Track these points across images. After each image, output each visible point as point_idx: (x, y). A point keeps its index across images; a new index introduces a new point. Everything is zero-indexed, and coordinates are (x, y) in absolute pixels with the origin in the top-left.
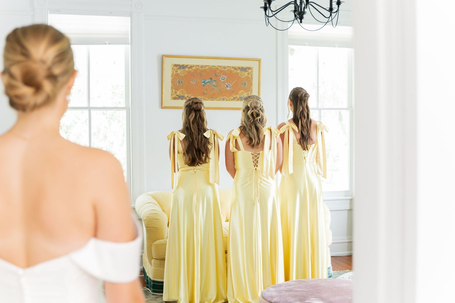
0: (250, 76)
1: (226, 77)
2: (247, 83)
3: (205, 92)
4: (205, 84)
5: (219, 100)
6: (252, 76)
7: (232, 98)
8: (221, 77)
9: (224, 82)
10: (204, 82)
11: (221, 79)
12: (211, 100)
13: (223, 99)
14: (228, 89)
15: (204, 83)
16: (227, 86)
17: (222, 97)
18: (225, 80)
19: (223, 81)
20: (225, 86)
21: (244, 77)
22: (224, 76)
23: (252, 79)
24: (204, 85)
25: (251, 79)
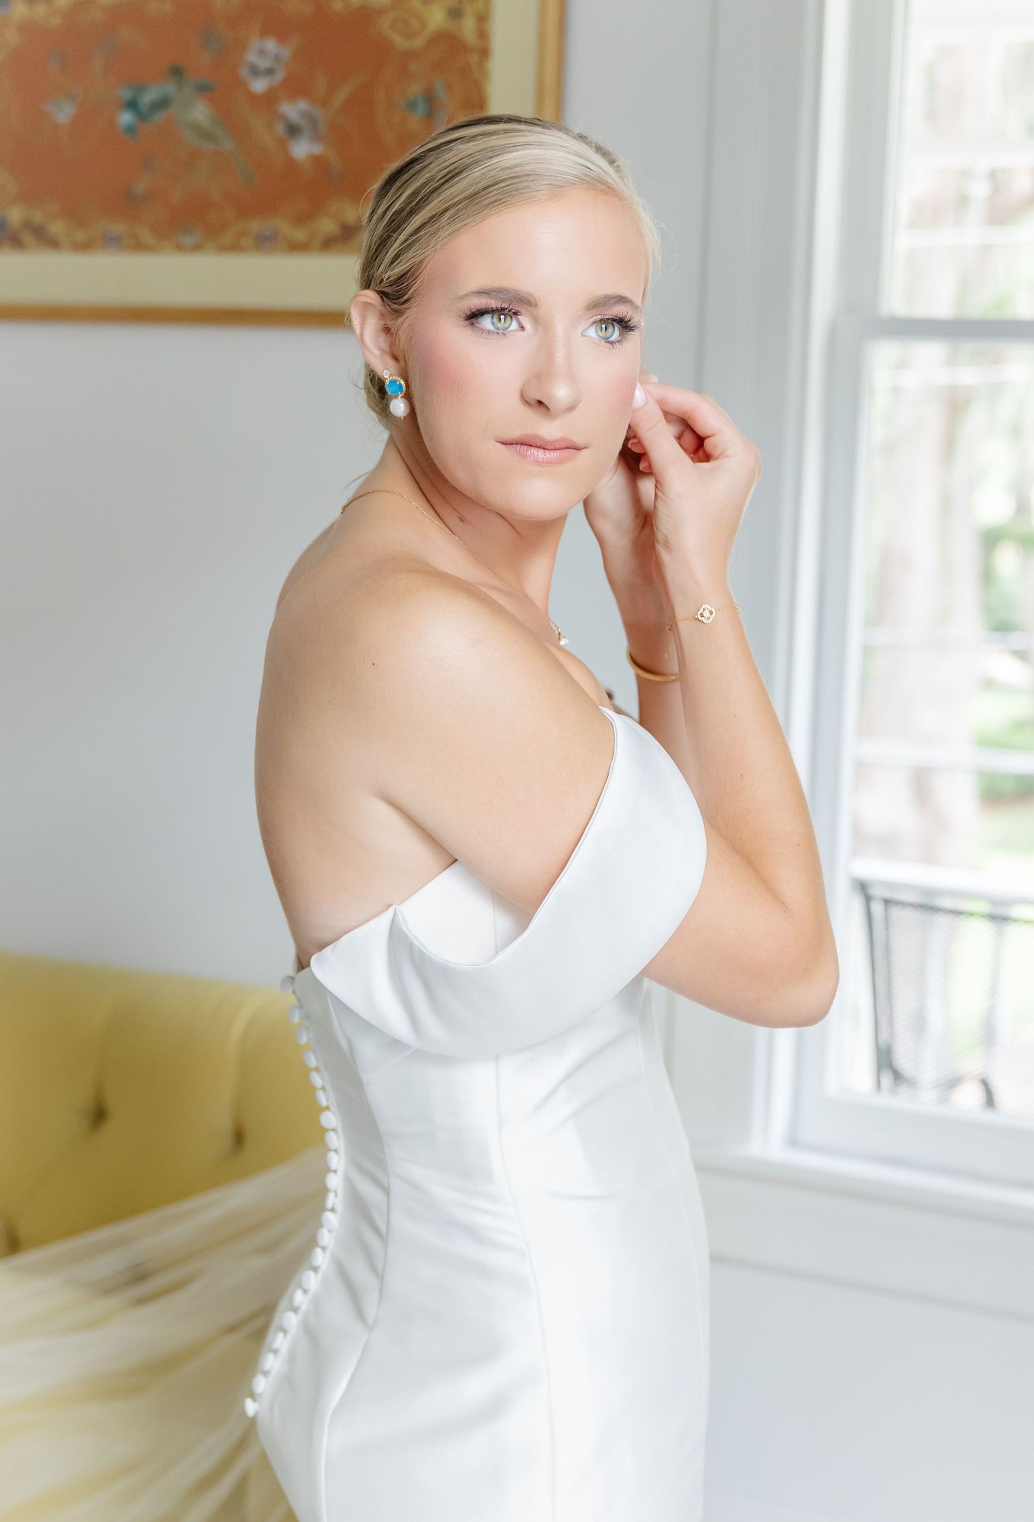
0: (468, 26)
1: (286, 52)
2: (441, 92)
3: (140, 188)
4: (142, 117)
5: (235, 247)
6: (483, 35)
7: (327, 226)
8: (251, 57)
9: (269, 101)
10: (132, 105)
11: (244, 72)
12: (180, 248)
13: (265, 243)
14: (302, 149)
15: (126, 118)
16: (293, 131)
17: (255, 225)
18: (280, 76)
19: (259, 86)
20: (280, 129)
21: (418, 43)
22: (271, 45)
23: (484, 53)
24: (131, 130)
25: (474, 58)
